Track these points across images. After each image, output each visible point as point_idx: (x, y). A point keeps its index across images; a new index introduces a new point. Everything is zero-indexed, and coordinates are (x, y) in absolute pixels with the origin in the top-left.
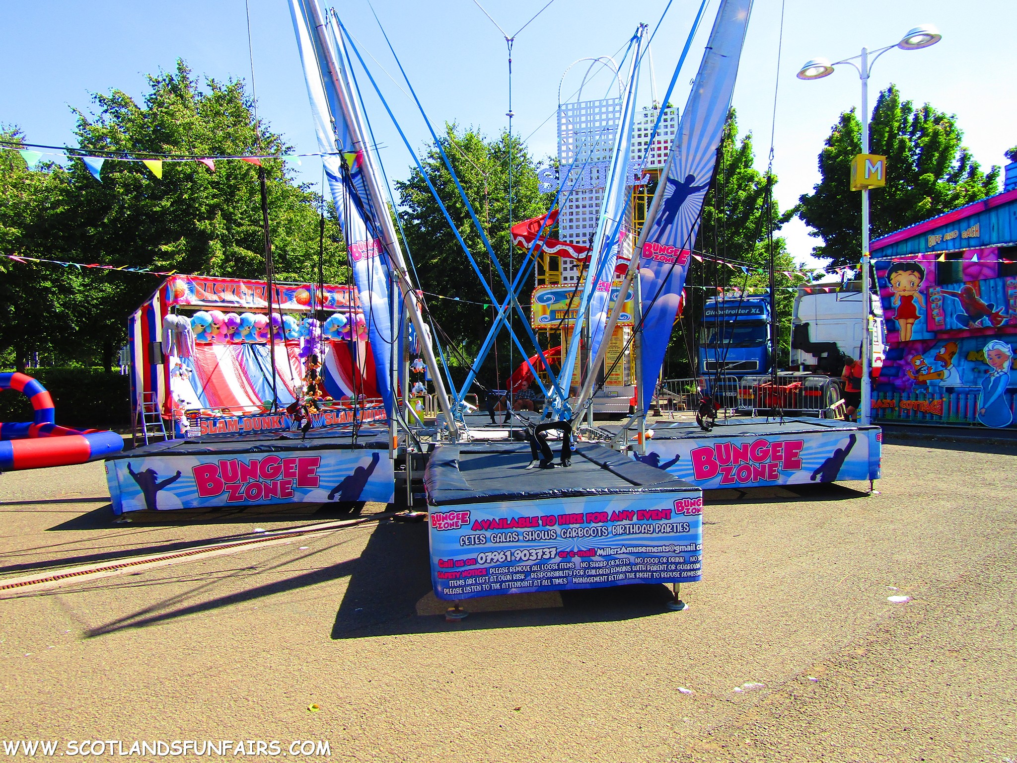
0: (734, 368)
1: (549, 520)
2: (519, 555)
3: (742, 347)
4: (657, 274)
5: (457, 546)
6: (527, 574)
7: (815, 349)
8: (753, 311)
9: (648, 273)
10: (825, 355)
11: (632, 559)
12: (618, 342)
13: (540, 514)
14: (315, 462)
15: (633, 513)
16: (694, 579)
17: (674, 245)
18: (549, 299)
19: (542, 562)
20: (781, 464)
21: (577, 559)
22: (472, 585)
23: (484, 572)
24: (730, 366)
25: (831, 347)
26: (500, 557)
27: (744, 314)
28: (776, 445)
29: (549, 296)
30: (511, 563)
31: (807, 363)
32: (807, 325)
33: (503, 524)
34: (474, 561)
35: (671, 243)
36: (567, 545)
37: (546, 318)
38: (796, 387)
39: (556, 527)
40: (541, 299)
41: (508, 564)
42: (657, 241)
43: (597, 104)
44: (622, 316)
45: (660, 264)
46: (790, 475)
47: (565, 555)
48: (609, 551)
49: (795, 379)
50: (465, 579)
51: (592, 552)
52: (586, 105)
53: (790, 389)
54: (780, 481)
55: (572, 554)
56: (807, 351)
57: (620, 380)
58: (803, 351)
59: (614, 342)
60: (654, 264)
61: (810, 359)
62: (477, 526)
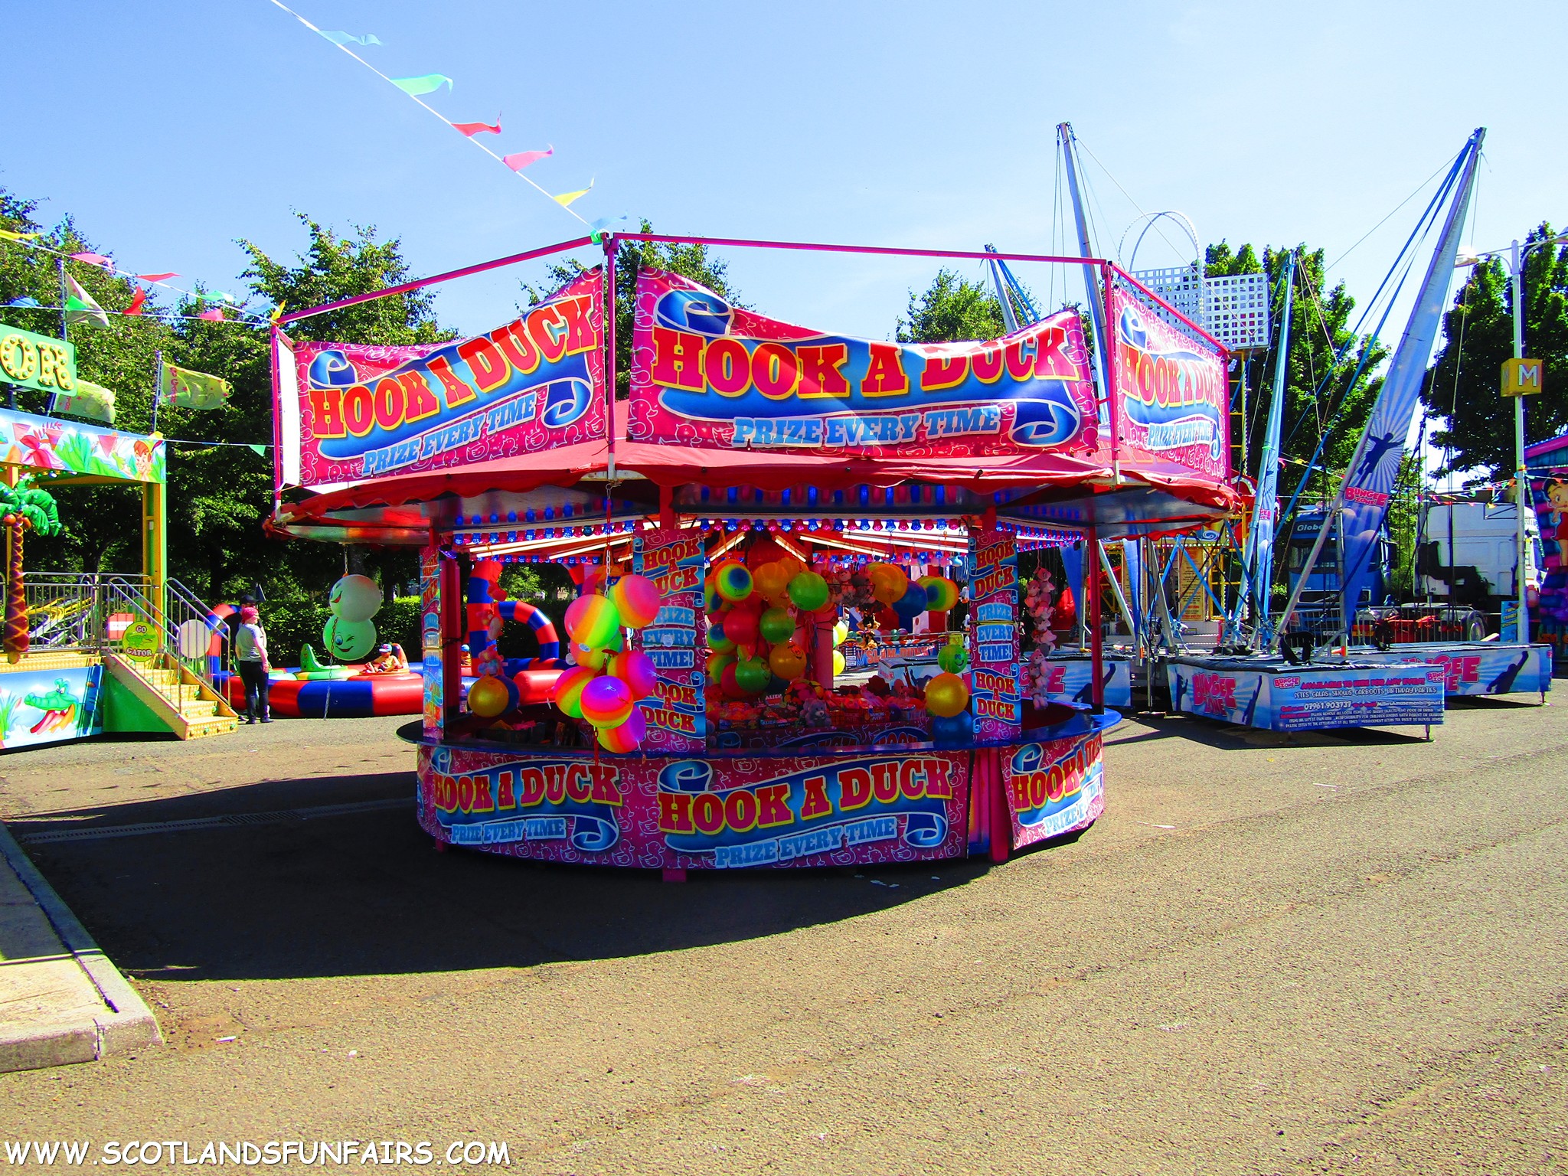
1: (1348, 684)
2: (1329, 705)
4: (1358, 513)
5: (1292, 699)
6: (1333, 717)
7: (1447, 574)
9: (1350, 513)
10: (1461, 582)
11: (1399, 709)
13: (1342, 680)
14: (1061, 671)
15: (1400, 680)
16: (1440, 723)
17: (1374, 489)
19: (1343, 709)
20: (1460, 677)
21: (1364, 708)
22: (1302, 723)
23: (1307, 715)
25: (1470, 572)
26: (1317, 706)
28: (1457, 660)
30: (1325, 710)
31: (1438, 592)
32: (1436, 544)
33: (1319, 686)
34: (1302, 708)
35: (1371, 487)
36: (1358, 700)
38: (1430, 622)
39: (1352, 688)
41: (1321, 710)
42: (1358, 486)
43: (1168, 273)
45: (1361, 505)
46: (1468, 686)
47: (1357, 706)
48: (1385, 704)
49: (1425, 611)
50: (1298, 718)
51: (1374, 704)
53: (1423, 624)
54: (1459, 692)
55: (1361, 705)
56: (1436, 578)
57: (1199, 613)
58: (1430, 578)
60: (1356, 506)
61: (1440, 587)
62: (1304, 686)
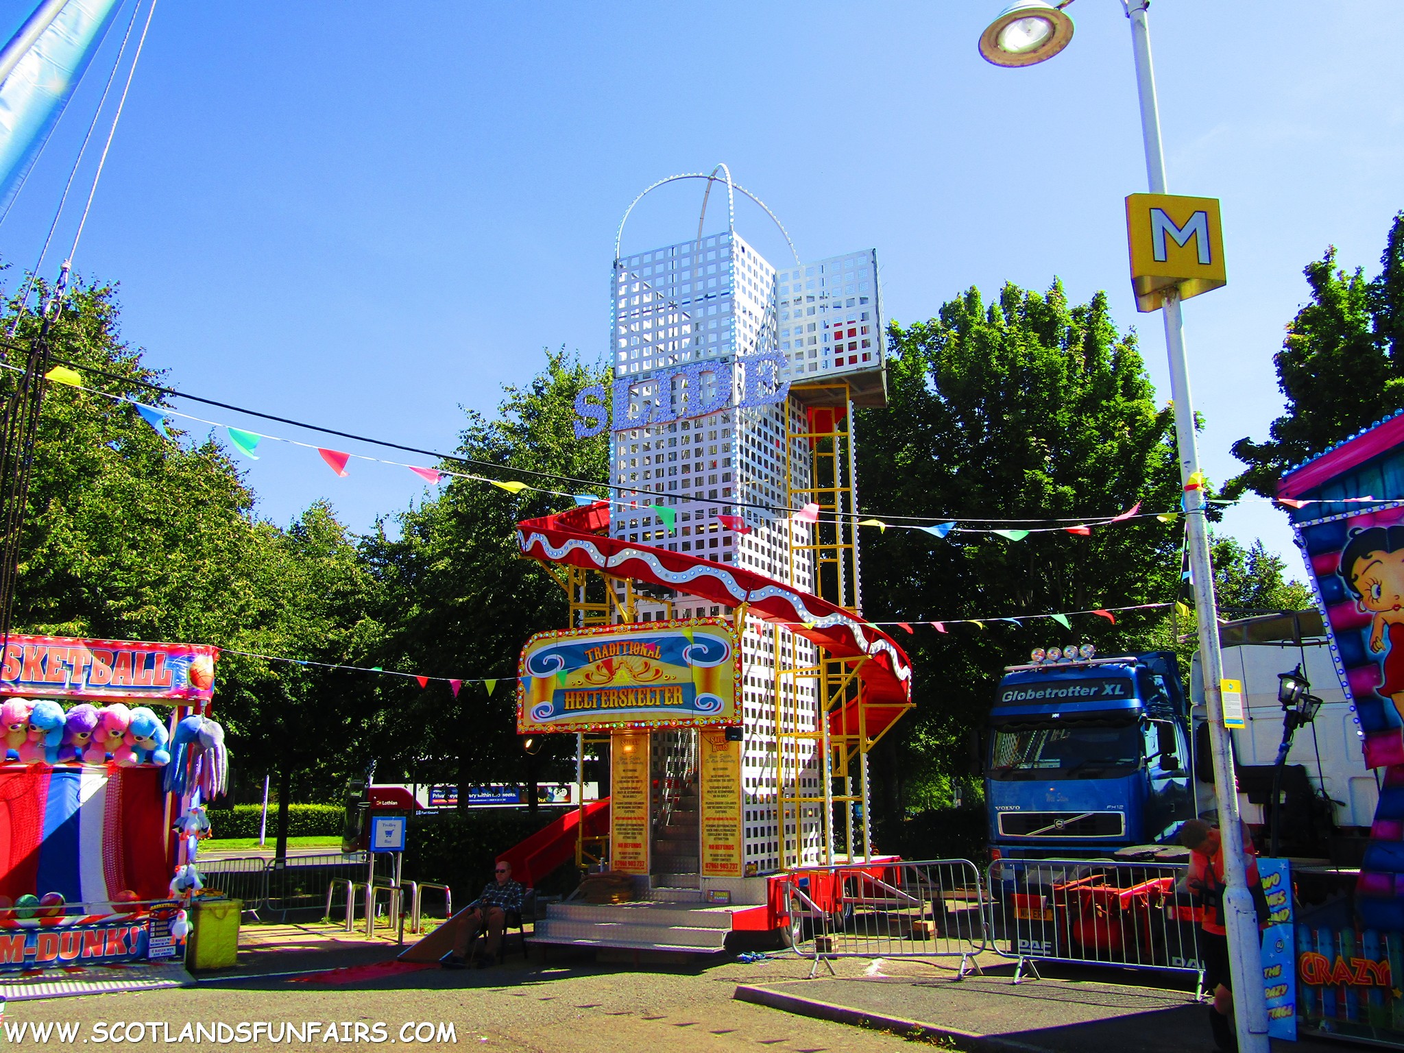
0: (1069, 829)
3: (1082, 777)
8: (1108, 689)
10: (1282, 798)
12: (730, 765)
18: (553, 665)
24: (1059, 823)
27: (1087, 698)
29: (553, 656)
37: (546, 708)
40: (537, 665)
43: (685, 250)
44: (704, 701)
52: (666, 254)
57: (735, 860)
59: (721, 765)
